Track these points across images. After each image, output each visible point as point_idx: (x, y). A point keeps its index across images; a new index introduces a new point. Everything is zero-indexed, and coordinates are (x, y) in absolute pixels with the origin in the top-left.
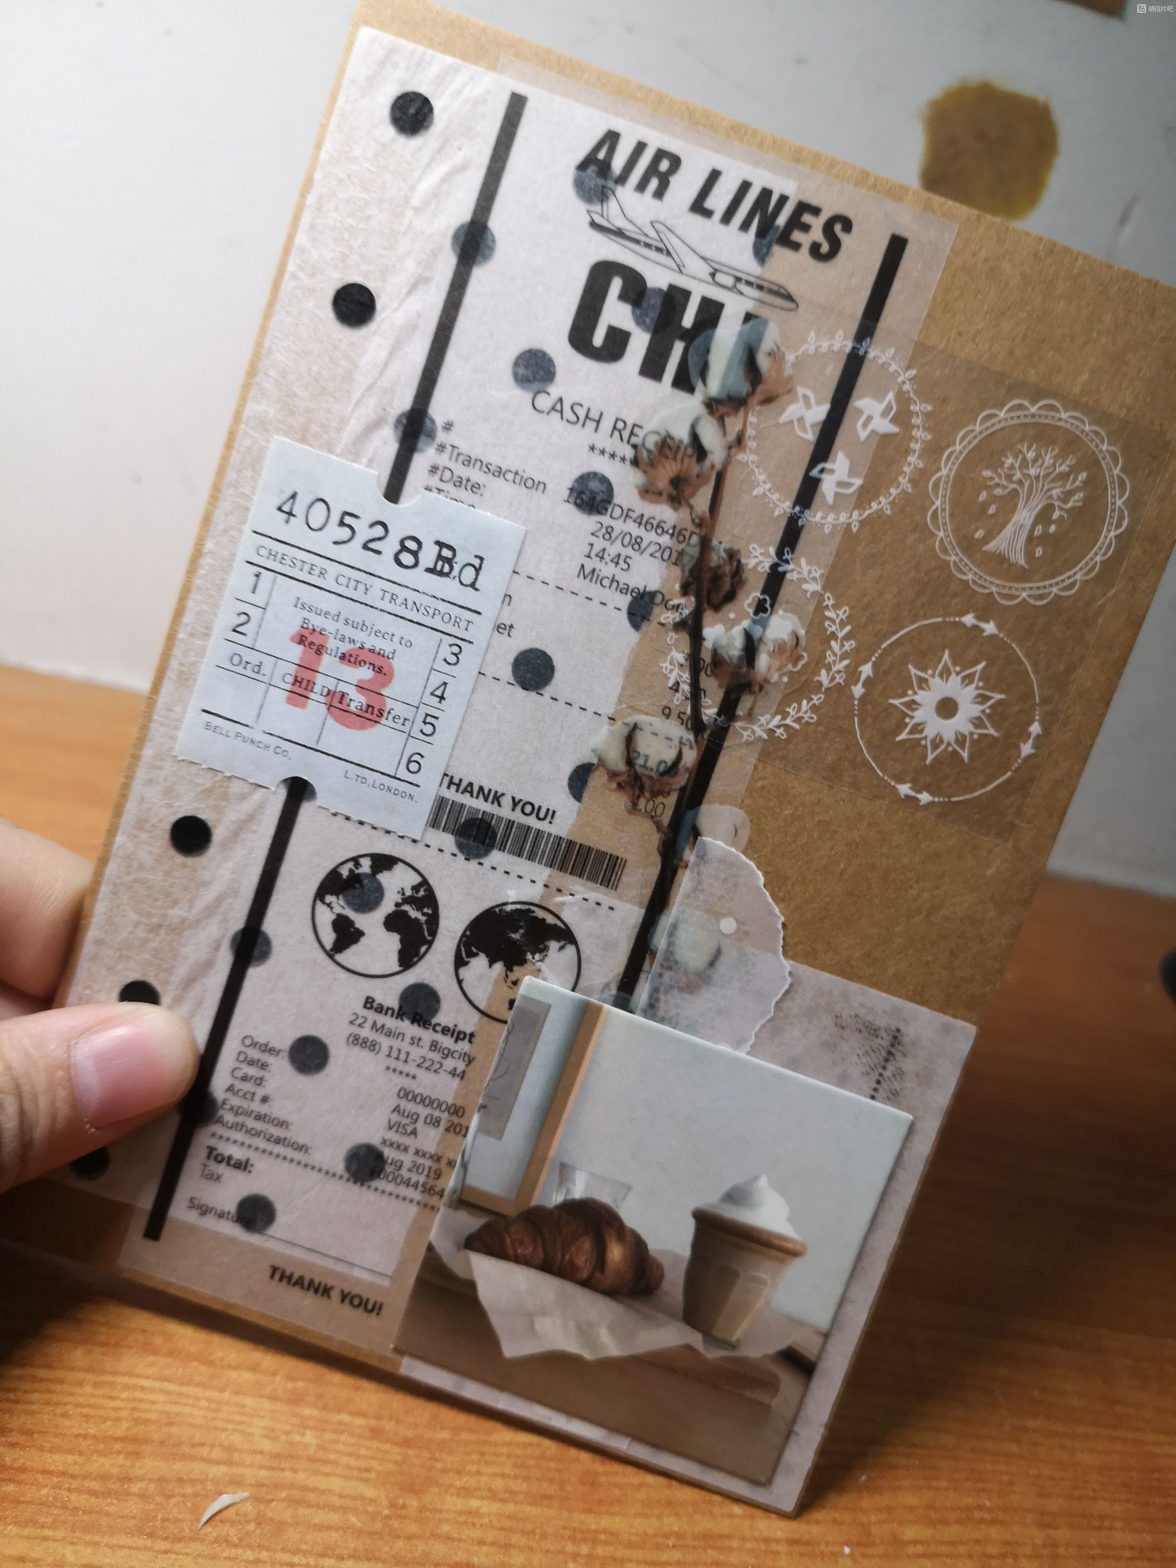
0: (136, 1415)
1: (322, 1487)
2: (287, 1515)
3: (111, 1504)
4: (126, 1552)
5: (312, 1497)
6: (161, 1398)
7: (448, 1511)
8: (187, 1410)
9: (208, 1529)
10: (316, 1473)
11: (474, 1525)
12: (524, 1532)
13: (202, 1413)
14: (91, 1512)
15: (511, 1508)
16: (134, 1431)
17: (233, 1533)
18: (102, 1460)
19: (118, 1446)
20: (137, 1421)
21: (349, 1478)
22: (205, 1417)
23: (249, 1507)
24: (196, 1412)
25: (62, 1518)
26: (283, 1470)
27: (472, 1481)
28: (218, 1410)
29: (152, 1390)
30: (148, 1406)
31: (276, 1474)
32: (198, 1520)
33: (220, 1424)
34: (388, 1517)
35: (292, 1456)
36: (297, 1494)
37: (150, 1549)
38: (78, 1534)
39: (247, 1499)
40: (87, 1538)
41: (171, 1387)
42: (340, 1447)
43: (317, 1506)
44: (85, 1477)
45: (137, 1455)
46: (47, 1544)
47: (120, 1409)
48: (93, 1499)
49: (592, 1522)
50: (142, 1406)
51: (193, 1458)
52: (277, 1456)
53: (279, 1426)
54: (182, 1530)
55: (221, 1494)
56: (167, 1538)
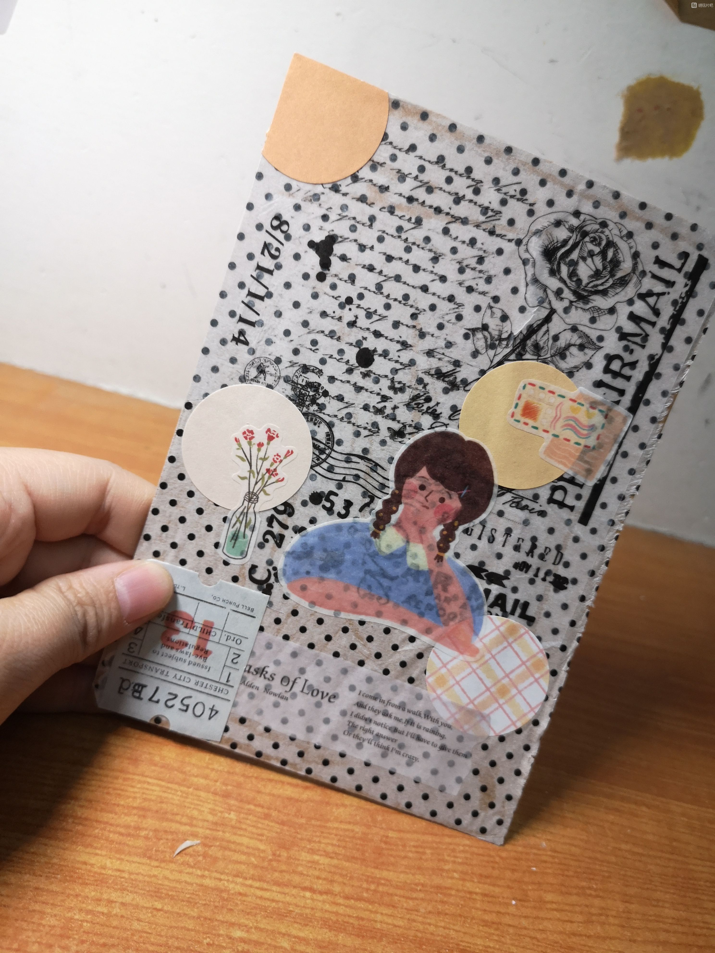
0: (144, 796)
1: (237, 841)
2: (219, 854)
3: (130, 840)
4: (137, 865)
5: (233, 846)
6: (157, 788)
7: (302, 860)
8: (170, 796)
9: (179, 858)
10: (235, 834)
11: (315, 868)
12: (341, 875)
13: (178, 798)
14: (120, 843)
15: (335, 862)
16: (143, 805)
17: (191, 860)
18: (126, 818)
19: (135, 811)
20: (145, 800)
21: (251, 838)
22: (179, 800)
23: (200, 848)
24: (175, 797)
25: (105, 845)
26: (219, 831)
27: (316, 846)
28: (187, 798)
29: (153, 785)
30: (151, 792)
31: (215, 833)
32: (174, 852)
33: (187, 805)
34: (271, 860)
35: (223, 825)
36: (224, 844)
37: (149, 865)
38: (113, 853)
39: (199, 844)
40: (118, 856)
41: (163, 783)
42: (248, 822)
43: (235, 851)
44: (118, 826)
45: (144, 817)
46: (97, 857)
47: (136, 792)
48: (121, 837)
49: (377, 873)
50: (147, 792)
51: (172, 821)
52: (216, 824)
53: (217, 808)
54: (165, 857)
55: (185, 840)
56: (157, 860)
